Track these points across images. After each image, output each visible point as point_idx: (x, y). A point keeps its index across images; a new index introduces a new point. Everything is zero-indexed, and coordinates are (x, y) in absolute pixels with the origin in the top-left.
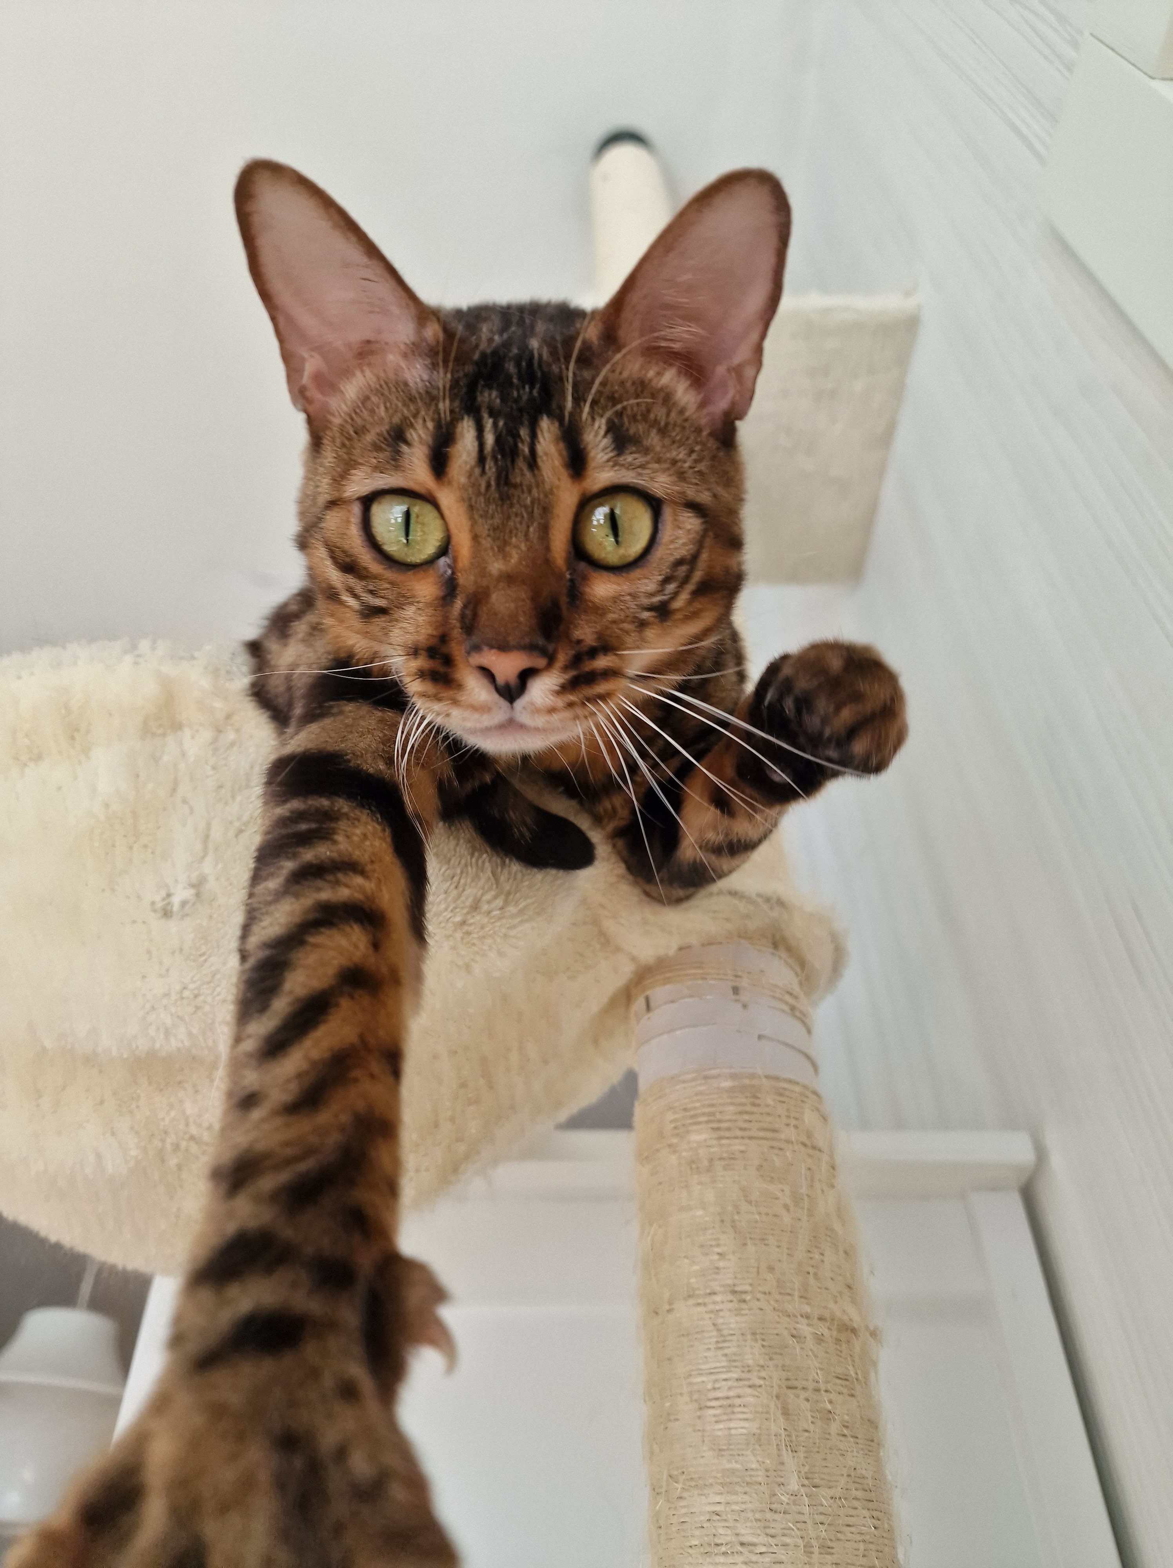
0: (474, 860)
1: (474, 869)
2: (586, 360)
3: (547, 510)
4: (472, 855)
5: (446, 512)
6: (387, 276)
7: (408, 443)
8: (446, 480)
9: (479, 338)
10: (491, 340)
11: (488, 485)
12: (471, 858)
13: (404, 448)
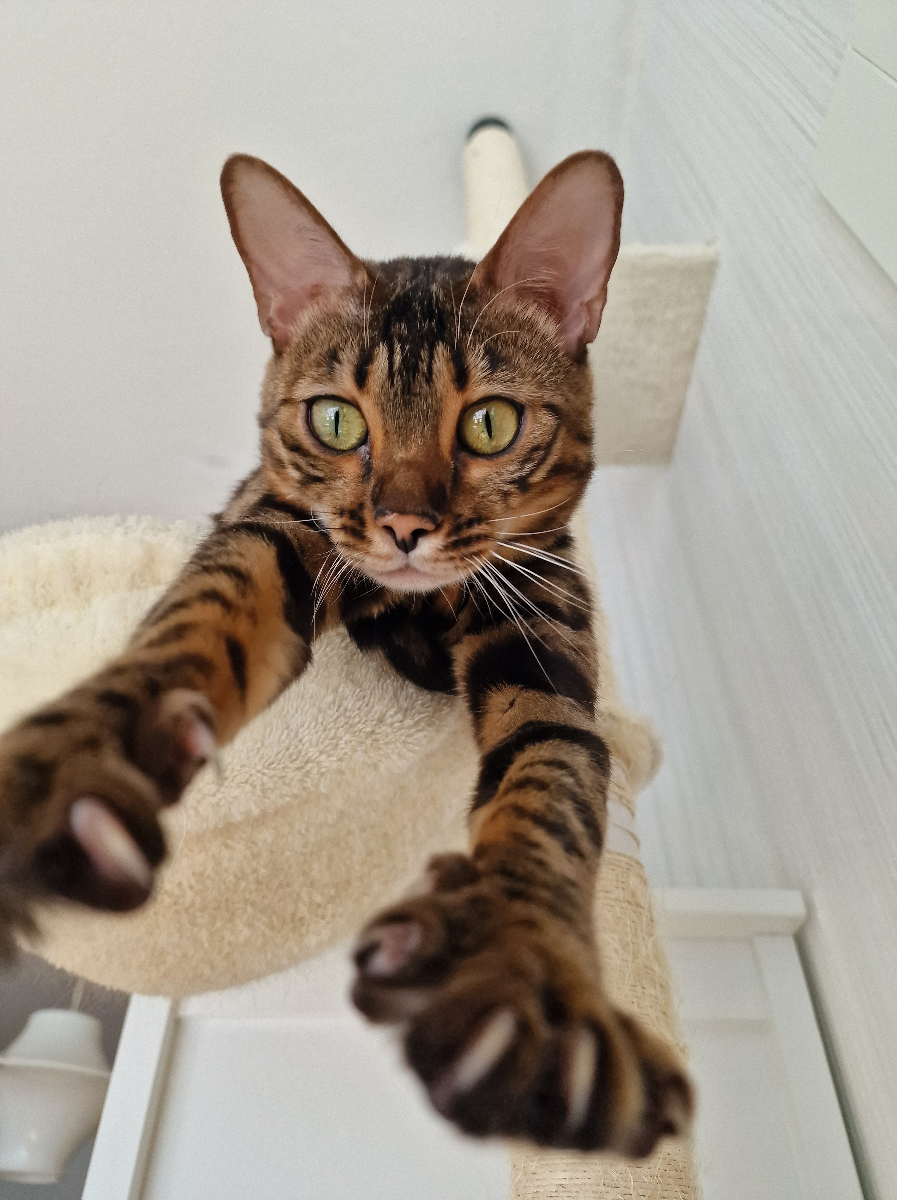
0: (380, 684)
1: (380, 691)
2: (471, 299)
3: (438, 413)
4: (379, 681)
5: (366, 413)
6: (329, 237)
7: (339, 362)
8: (365, 390)
9: (396, 285)
10: (404, 286)
11: (396, 395)
12: (378, 683)
13: (337, 365)
